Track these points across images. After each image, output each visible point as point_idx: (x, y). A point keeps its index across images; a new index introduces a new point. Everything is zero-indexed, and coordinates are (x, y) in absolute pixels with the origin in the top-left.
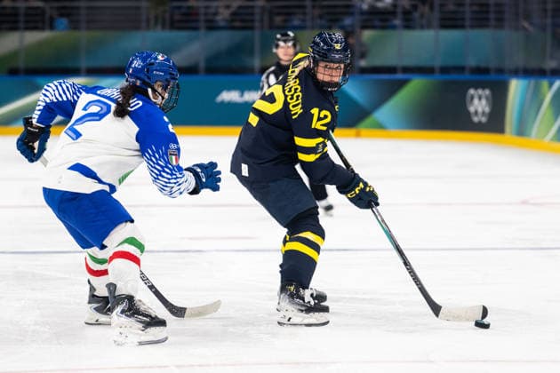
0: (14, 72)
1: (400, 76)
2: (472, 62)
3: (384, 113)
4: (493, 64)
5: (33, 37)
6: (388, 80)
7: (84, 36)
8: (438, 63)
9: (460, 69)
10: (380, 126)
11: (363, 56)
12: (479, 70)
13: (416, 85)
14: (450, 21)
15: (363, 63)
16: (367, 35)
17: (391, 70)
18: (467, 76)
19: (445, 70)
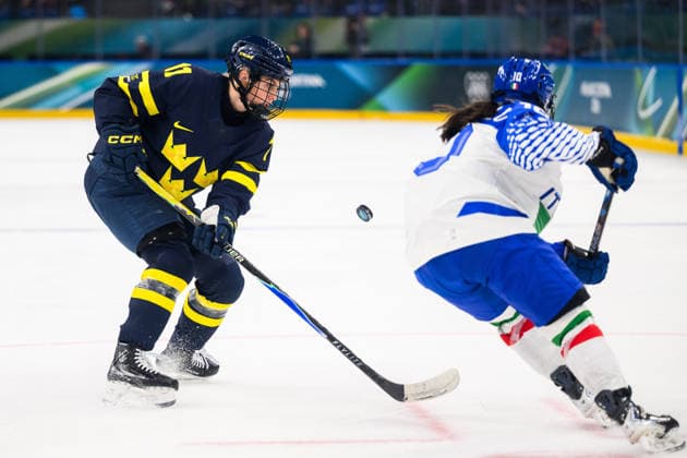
0: (33, 58)
1: (402, 61)
2: (466, 47)
3: (387, 96)
4: (491, 49)
5: (50, 25)
6: (390, 65)
7: (100, 24)
8: (438, 47)
9: (458, 54)
10: (382, 108)
11: (366, 41)
12: (475, 55)
13: (417, 69)
14: (450, 9)
15: (365, 49)
16: (370, 22)
17: (393, 55)
18: (465, 62)
19: (445, 55)
